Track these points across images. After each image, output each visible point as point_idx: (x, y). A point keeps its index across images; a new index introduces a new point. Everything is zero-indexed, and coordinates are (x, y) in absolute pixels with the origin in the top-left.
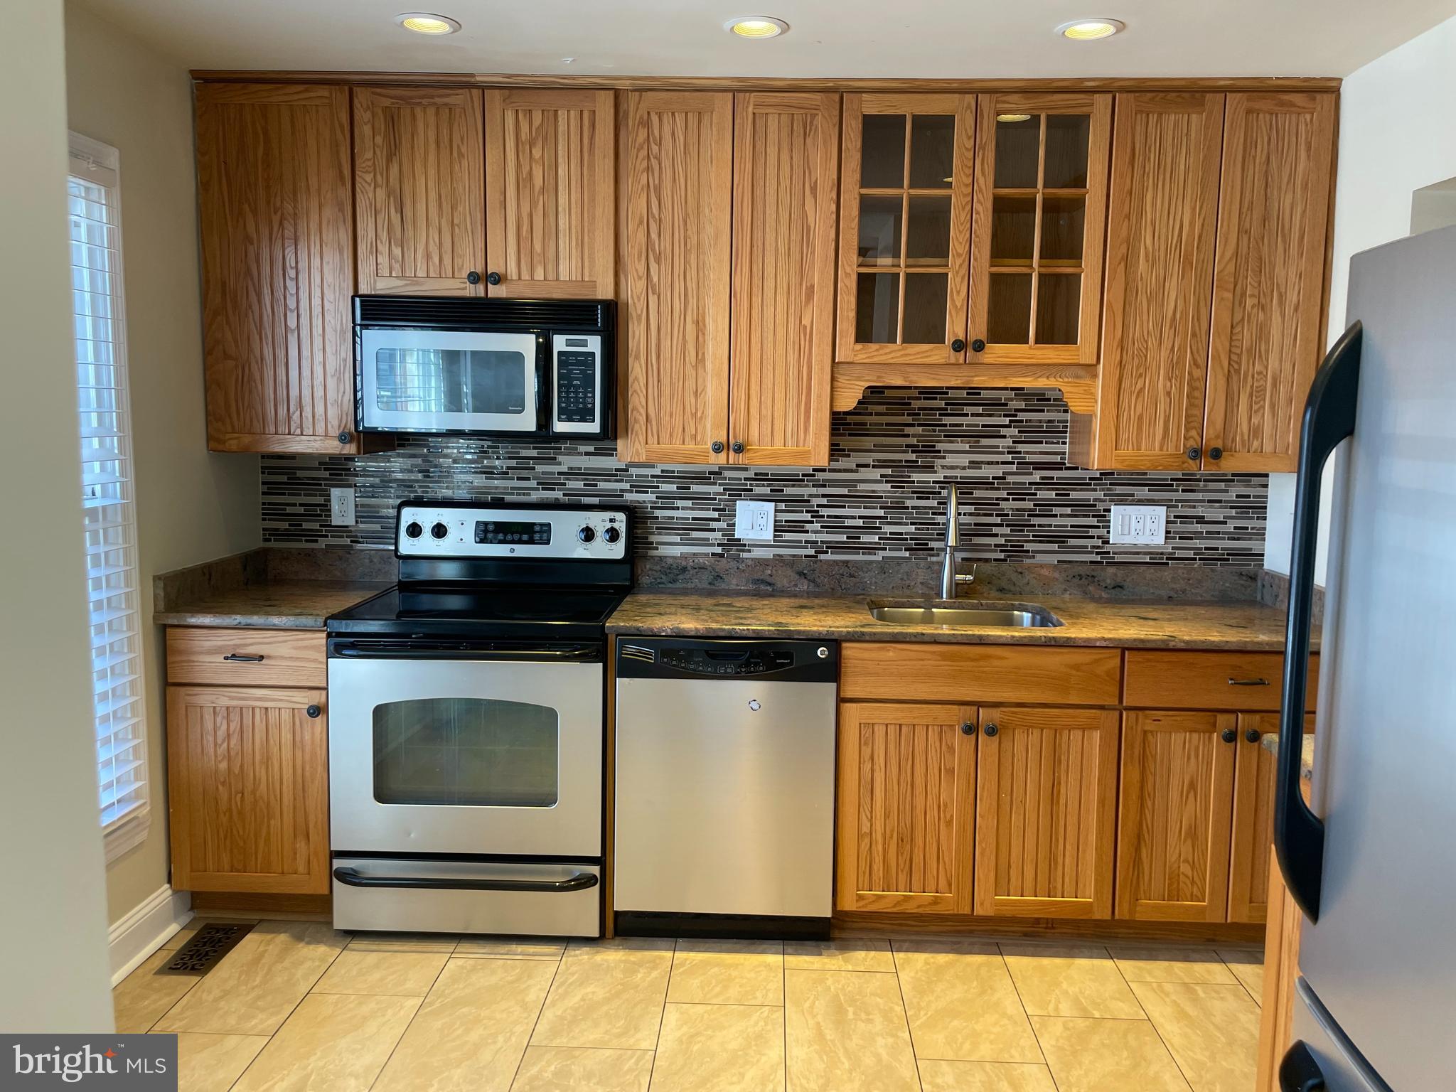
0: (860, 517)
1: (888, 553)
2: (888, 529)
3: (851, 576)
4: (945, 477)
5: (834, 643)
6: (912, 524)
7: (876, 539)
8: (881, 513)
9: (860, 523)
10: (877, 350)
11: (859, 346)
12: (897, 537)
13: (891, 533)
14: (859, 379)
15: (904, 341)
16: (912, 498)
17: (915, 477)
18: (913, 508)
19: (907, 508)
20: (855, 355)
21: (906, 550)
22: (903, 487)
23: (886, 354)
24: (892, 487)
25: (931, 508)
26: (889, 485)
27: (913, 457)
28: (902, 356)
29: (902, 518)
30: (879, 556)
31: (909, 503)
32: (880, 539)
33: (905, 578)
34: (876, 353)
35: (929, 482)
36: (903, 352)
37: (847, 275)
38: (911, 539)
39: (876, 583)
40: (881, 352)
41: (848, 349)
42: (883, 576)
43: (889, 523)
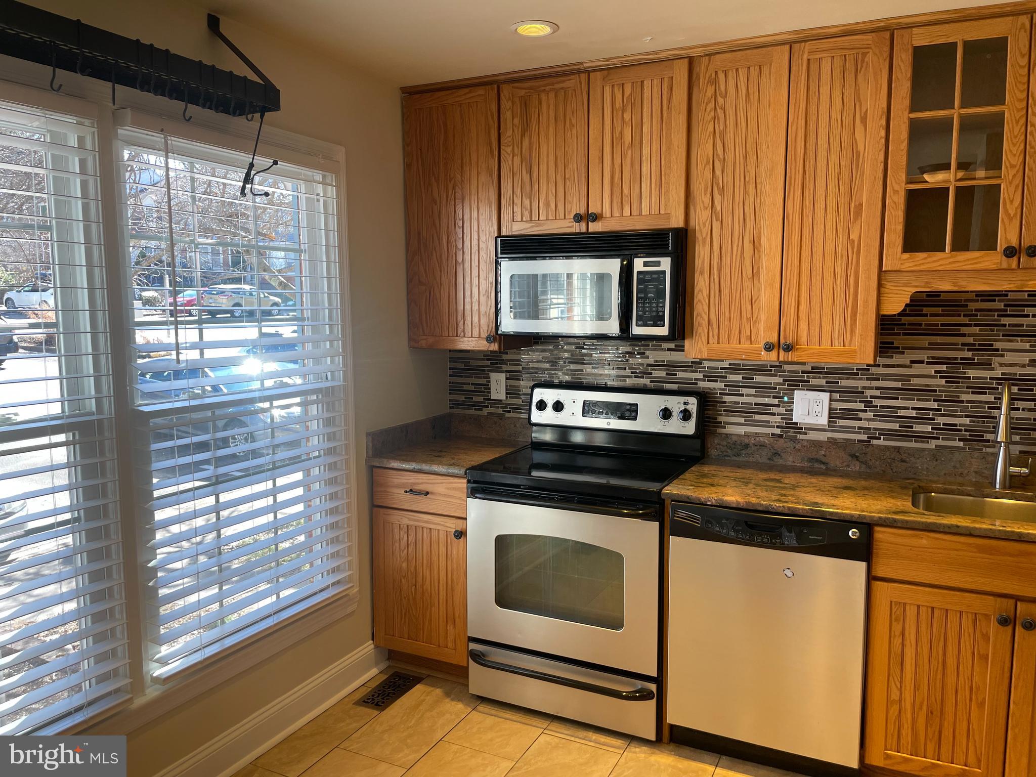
0: (913, 409)
1: (941, 442)
2: (941, 420)
3: (903, 461)
4: (1003, 374)
5: (867, 527)
6: (967, 416)
7: (929, 428)
8: (935, 405)
9: (913, 413)
10: (925, 258)
11: (906, 255)
12: (951, 428)
13: (944, 424)
14: (906, 285)
15: (954, 249)
16: (968, 393)
17: (971, 373)
18: (968, 402)
19: (962, 402)
20: (901, 264)
21: (960, 440)
22: (959, 382)
23: (934, 262)
24: (947, 382)
26: (944, 380)
27: (969, 354)
28: (950, 263)
29: (957, 411)
30: (933, 444)
31: (964, 397)
32: (933, 429)
33: (958, 466)
34: (923, 261)
35: (986, 378)
36: (951, 260)
37: (896, 192)
38: (966, 430)
39: (927, 468)
40: (929, 260)
41: (895, 257)
42: (935, 463)
43: (943, 415)
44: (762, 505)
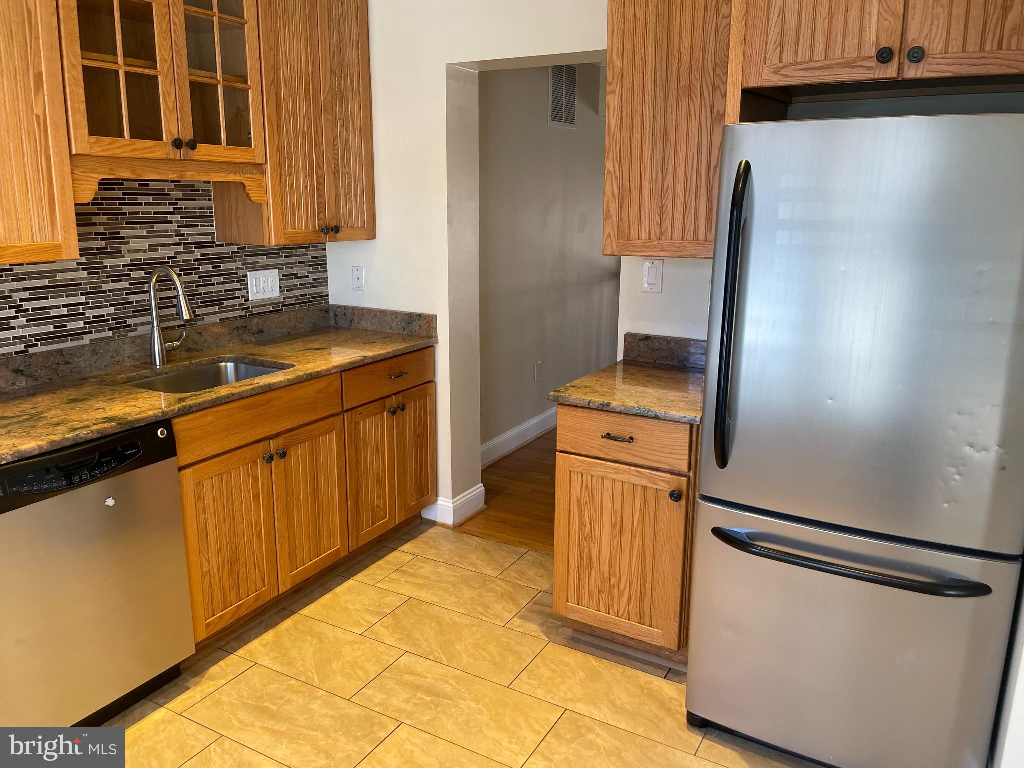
0: (64, 306)
1: (94, 336)
2: (90, 314)
3: (67, 363)
4: (132, 261)
6: (111, 306)
7: (81, 324)
8: (83, 299)
9: (65, 311)
10: (110, 144)
11: (94, 139)
12: (99, 319)
13: (94, 317)
14: (93, 171)
15: (132, 136)
16: (107, 282)
17: (107, 263)
18: (110, 291)
19: (105, 292)
20: (91, 148)
21: (109, 330)
22: (98, 273)
23: (118, 148)
24: (89, 274)
25: (124, 289)
26: (86, 272)
27: (103, 244)
28: (132, 151)
29: (102, 302)
30: (87, 339)
31: (105, 287)
32: (85, 324)
33: (115, 355)
34: (109, 147)
35: (119, 266)
36: (133, 147)
37: (74, 66)
38: (113, 320)
39: (90, 365)
40: (114, 146)
41: (83, 142)
42: (96, 358)
43: (91, 308)
44: (68, 439)
